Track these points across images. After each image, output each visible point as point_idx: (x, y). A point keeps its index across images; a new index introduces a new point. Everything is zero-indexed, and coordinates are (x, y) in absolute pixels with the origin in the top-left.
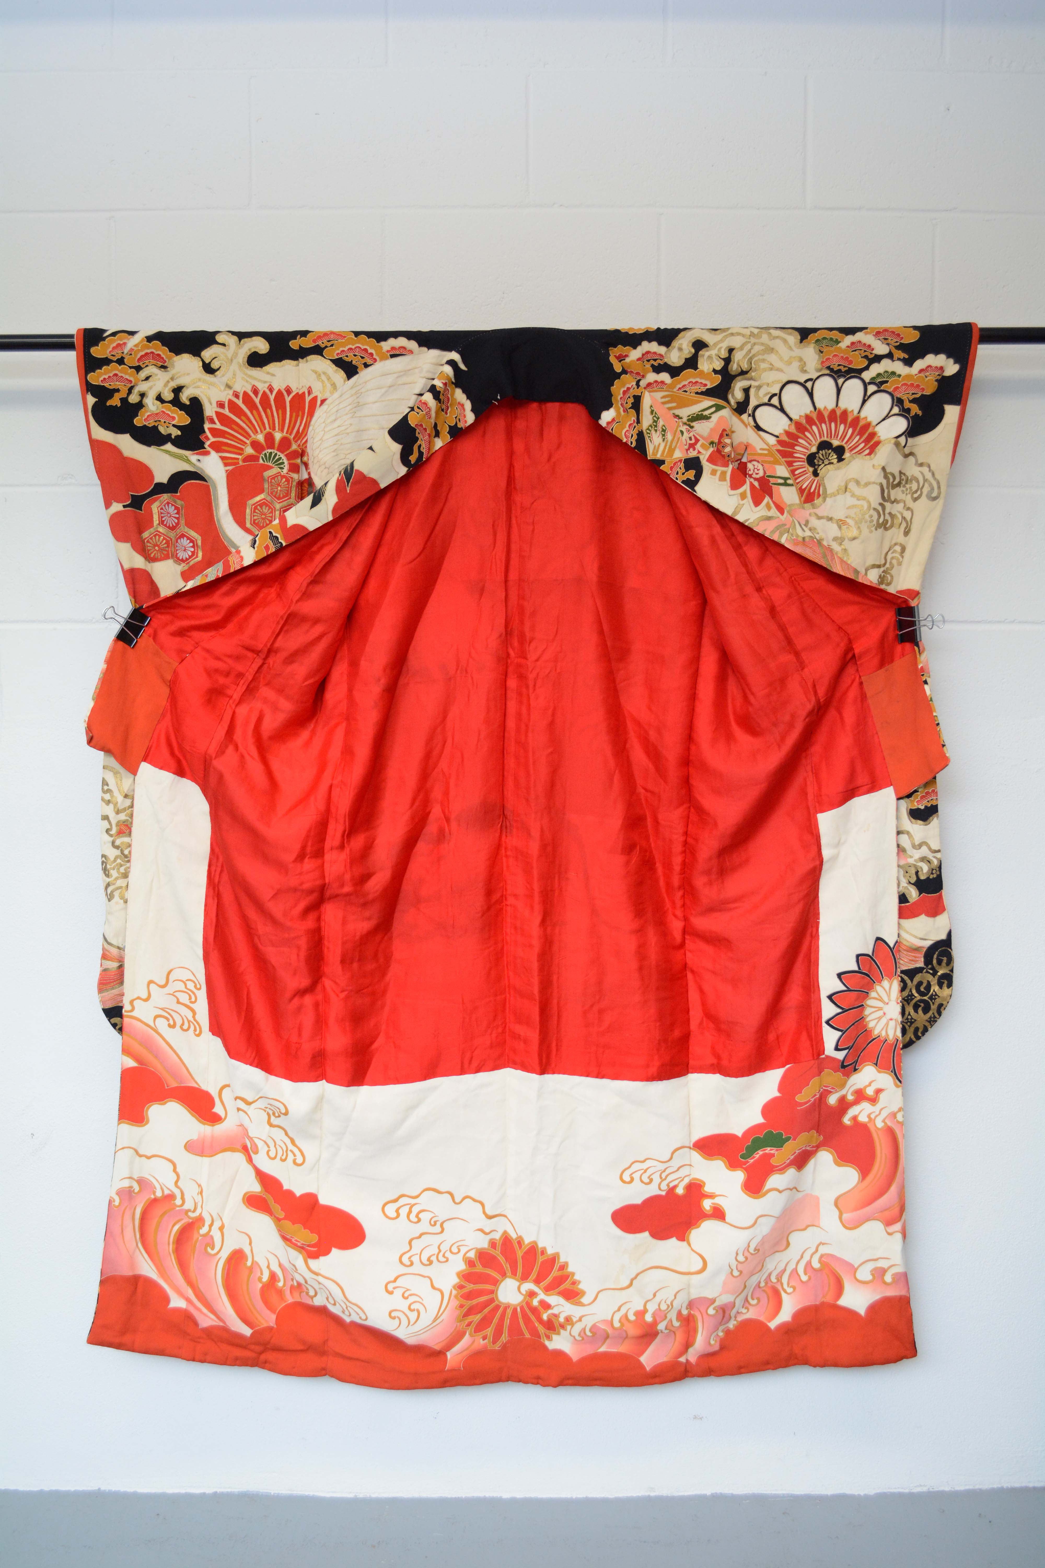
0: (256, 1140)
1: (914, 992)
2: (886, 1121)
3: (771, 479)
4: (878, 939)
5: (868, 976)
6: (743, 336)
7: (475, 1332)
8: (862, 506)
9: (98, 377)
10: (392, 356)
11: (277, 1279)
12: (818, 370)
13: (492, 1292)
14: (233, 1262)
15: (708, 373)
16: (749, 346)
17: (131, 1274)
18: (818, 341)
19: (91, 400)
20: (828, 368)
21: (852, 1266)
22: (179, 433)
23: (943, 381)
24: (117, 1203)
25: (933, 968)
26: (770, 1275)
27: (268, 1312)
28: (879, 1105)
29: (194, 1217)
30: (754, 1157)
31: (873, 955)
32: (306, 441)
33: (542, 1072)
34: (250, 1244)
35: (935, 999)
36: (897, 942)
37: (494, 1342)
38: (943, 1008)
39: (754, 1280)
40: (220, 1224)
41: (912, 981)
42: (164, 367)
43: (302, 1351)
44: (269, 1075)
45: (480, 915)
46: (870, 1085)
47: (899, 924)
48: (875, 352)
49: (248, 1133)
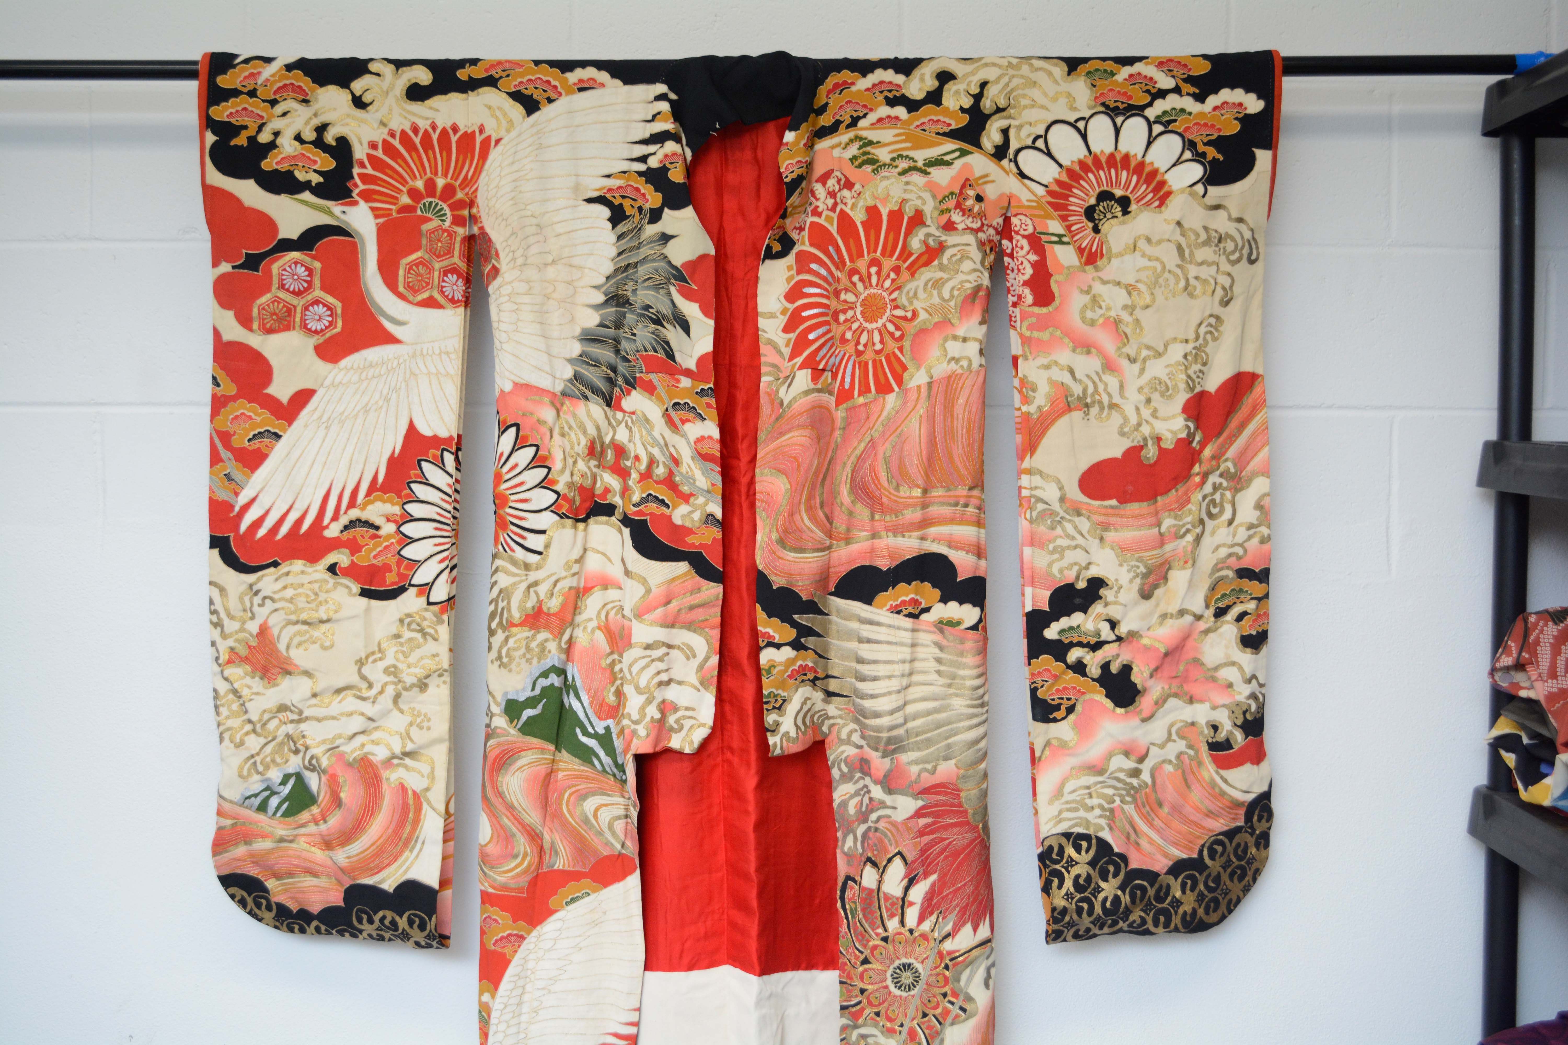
3: (1042, 236)
6: (1000, 67)
8: (1155, 268)
9: (223, 112)
10: (581, 90)
12: (1090, 108)
15: (954, 112)
16: (1006, 79)
18: (1088, 73)
19: (211, 138)
20: (1103, 104)
22: (321, 180)
23: (1247, 120)
25: (1252, 827)
32: (477, 189)
35: (1252, 863)
38: (1258, 873)
41: (1231, 842)
42: (306, 101)
48: (1158, 86)
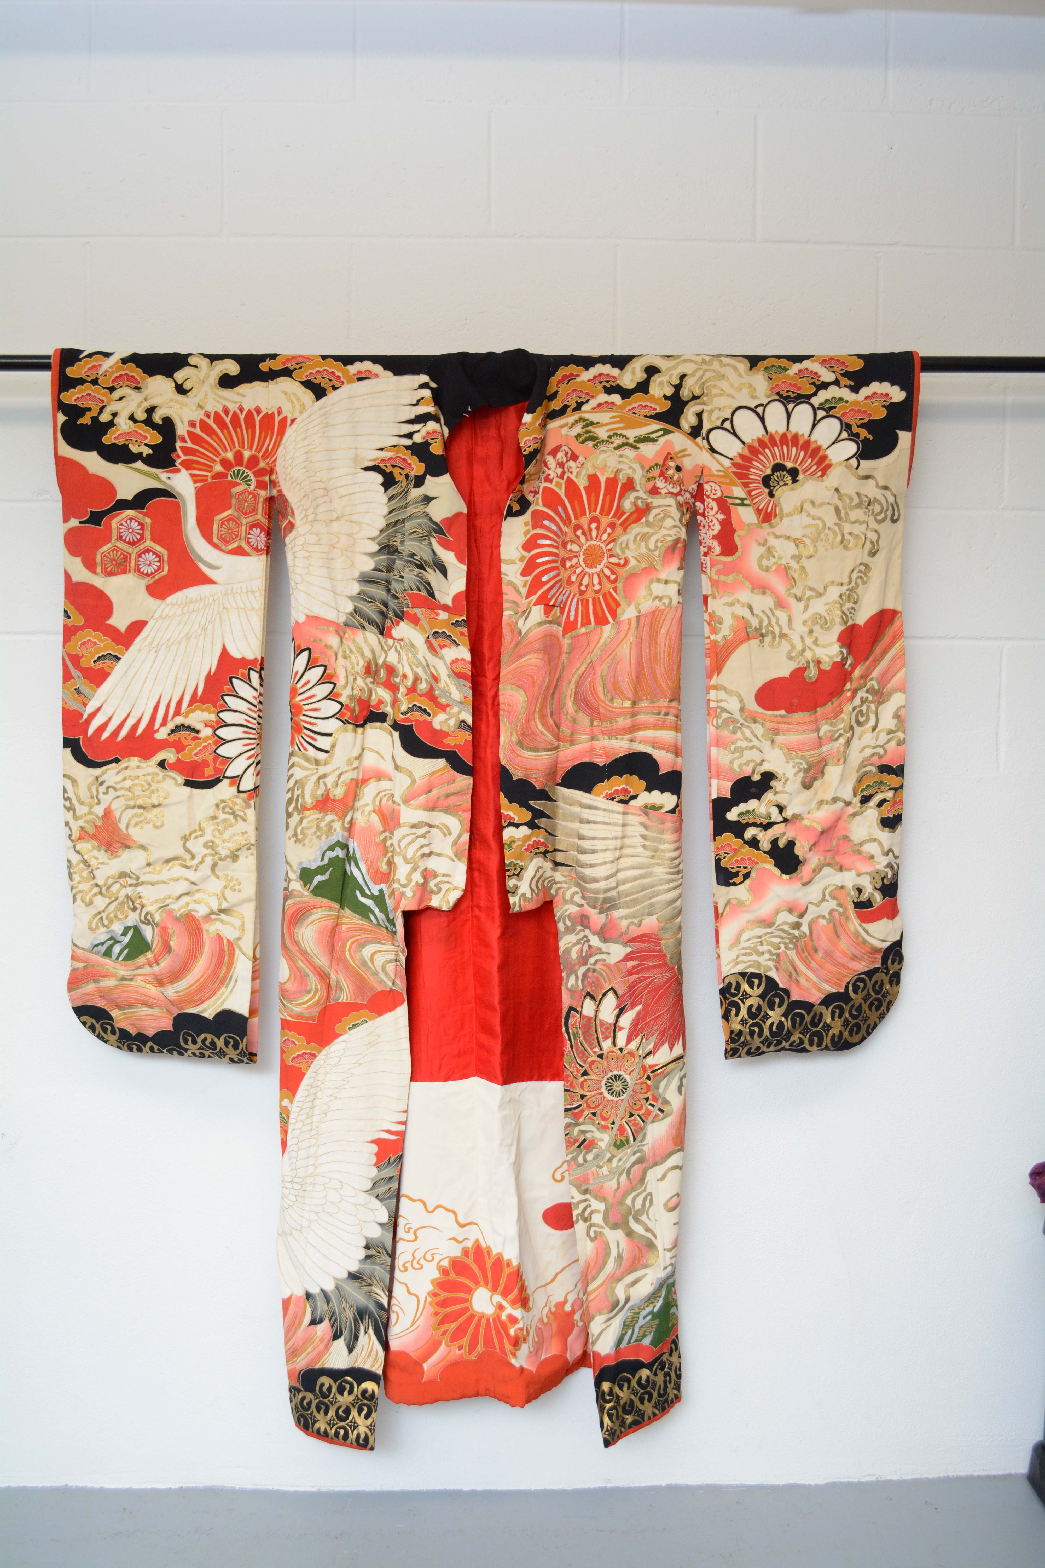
1: (871, 991)
3: (728, 500)
6: (695, 362)
7: (451, 1342)
8: (818, 526)
9: (71, 397)
10: (359, 379)
12: (767, 396)
13: (466, 1300)
15: (659, 399)
16: (700, 373)
18: (766, 368)
19: (62, 418)
20: (778, 394)
22: (151, 452)
23: (892, 408)
25: (887, 968)
32: (275, 460)
35: (887, 996)
37: (470, 1352)
38: (892, 1004)
42: (138, 388)
48: (822, 379)
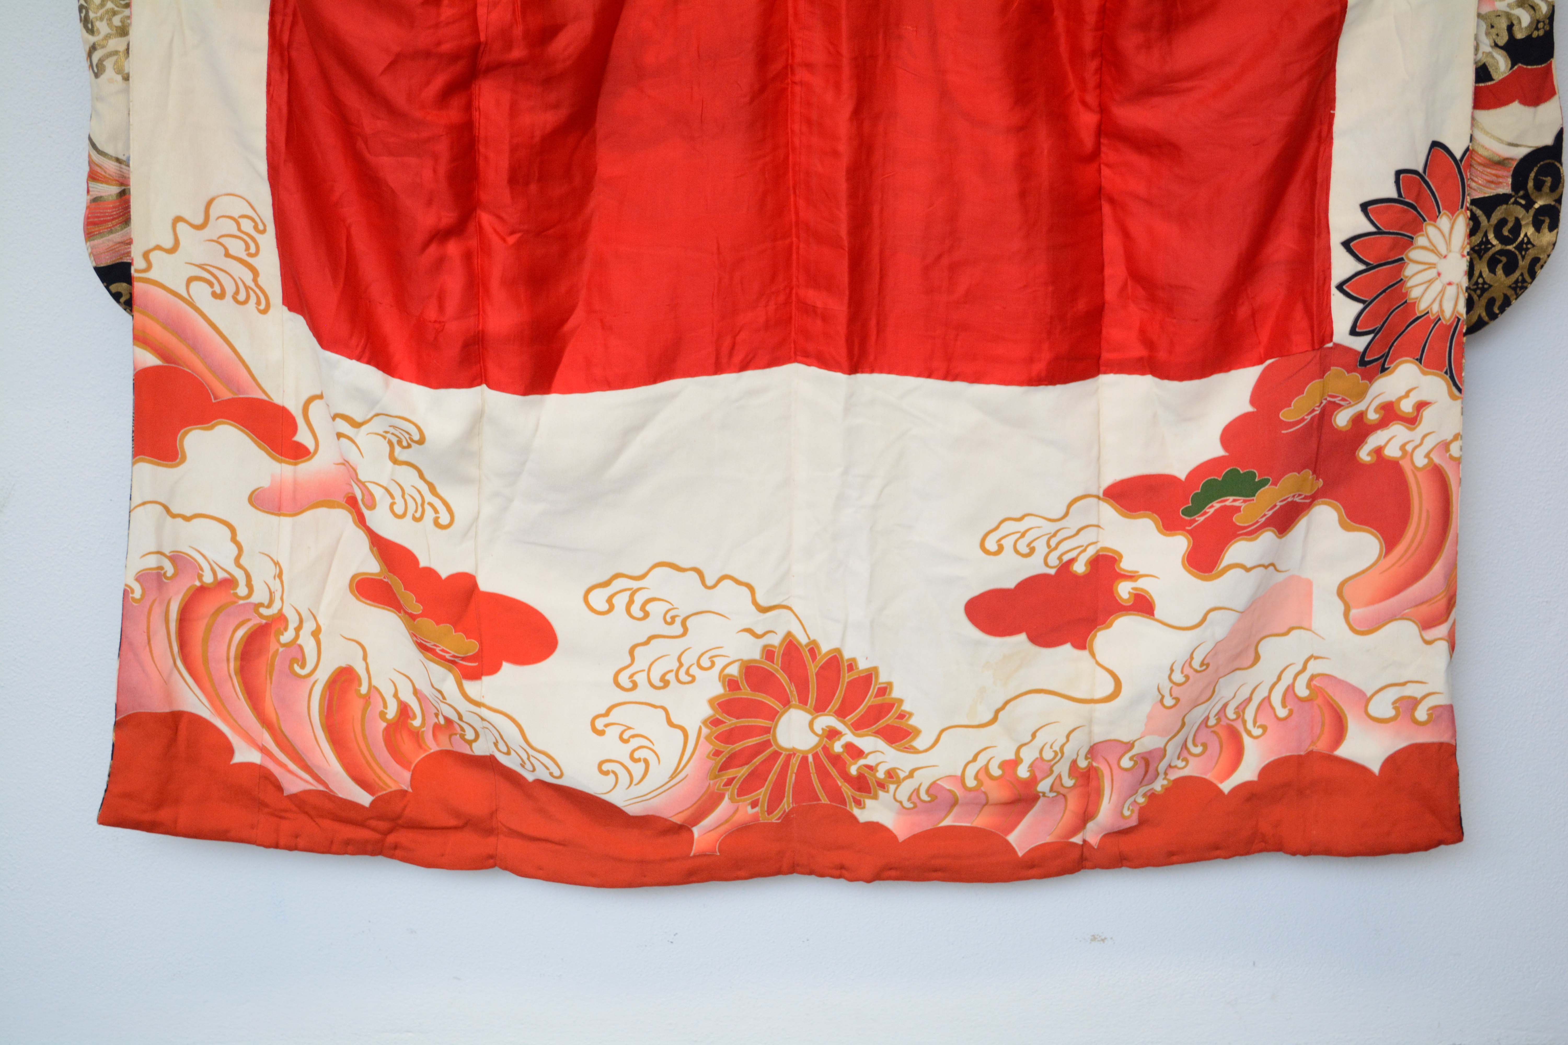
0: (371, 487)
1: (1491, 236)
2: (1432, 455)
4: (1435, 144)
5: (1415, 208)
7: (739, 795)
11: (411, 714)
13: (767, 730)
14: (338, 686)
17: (167, 710)
21: (1363, 694)
24: (138, 593)
25: (1526, 196)
26: (1225, 706)
27: (398, 767)
28: (1421, 429)
29: (270, 616)
30: (1206, 513)
31: (1425, 172)
33: (853, 368)
34: (365, 658)
35: (1527, 249)
36: (1467, 149)
37: (770, 811)
38: (1539, 265)
39: (1197, 715)
40: (314, 627)
41: (1489, 217)
43: (455, 828)
44: (390, 378)
45: (747, 99)
46: (1407, 395)
47: (1473, 119)
49: (356, 474)
